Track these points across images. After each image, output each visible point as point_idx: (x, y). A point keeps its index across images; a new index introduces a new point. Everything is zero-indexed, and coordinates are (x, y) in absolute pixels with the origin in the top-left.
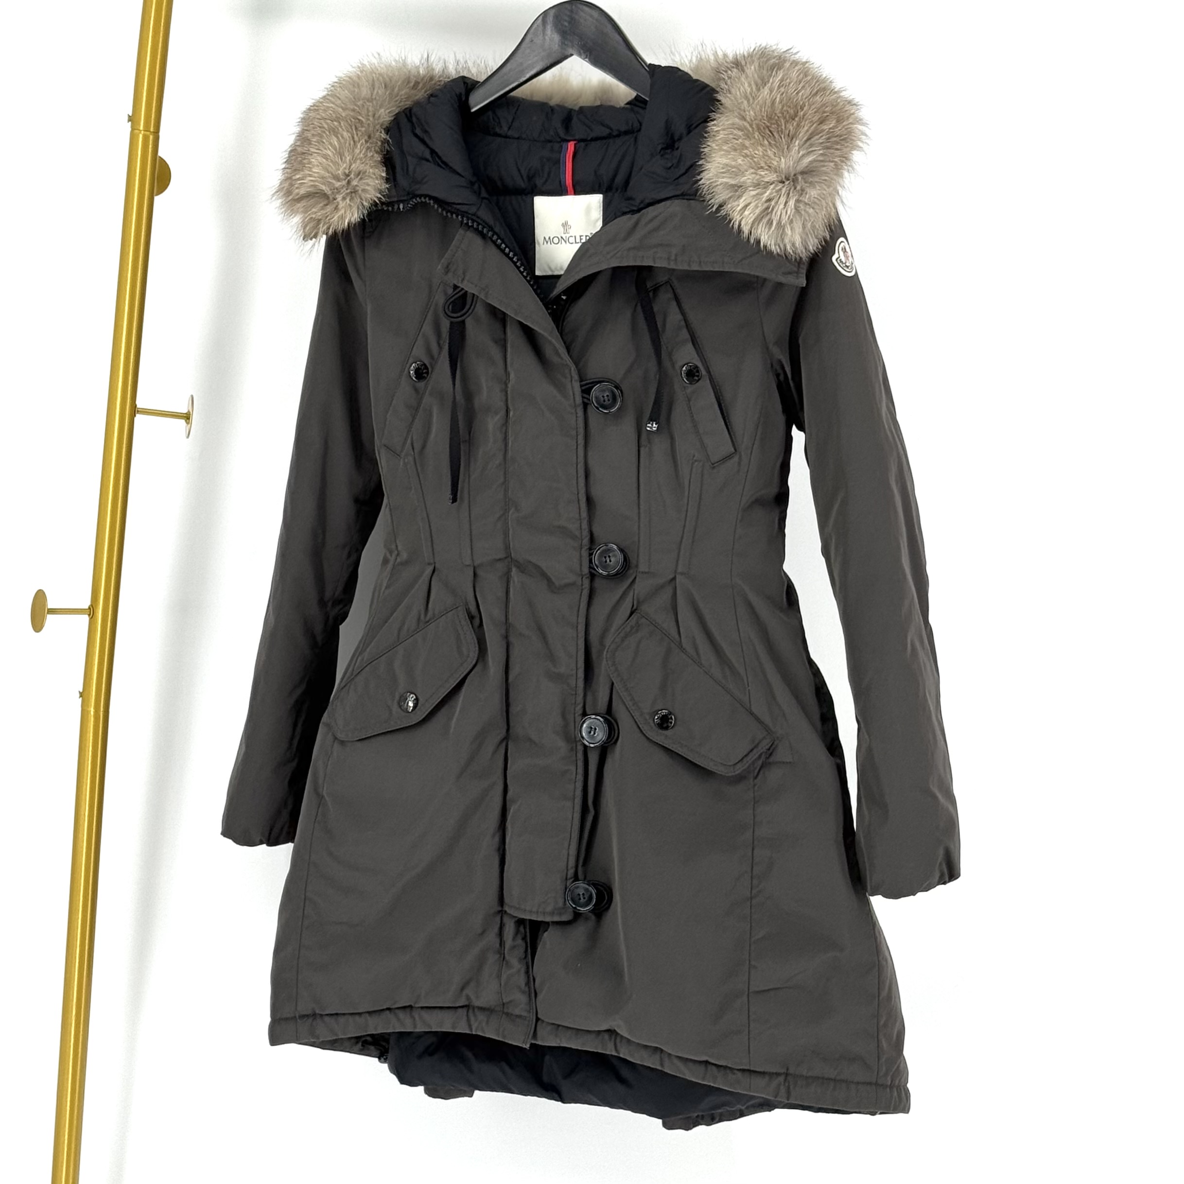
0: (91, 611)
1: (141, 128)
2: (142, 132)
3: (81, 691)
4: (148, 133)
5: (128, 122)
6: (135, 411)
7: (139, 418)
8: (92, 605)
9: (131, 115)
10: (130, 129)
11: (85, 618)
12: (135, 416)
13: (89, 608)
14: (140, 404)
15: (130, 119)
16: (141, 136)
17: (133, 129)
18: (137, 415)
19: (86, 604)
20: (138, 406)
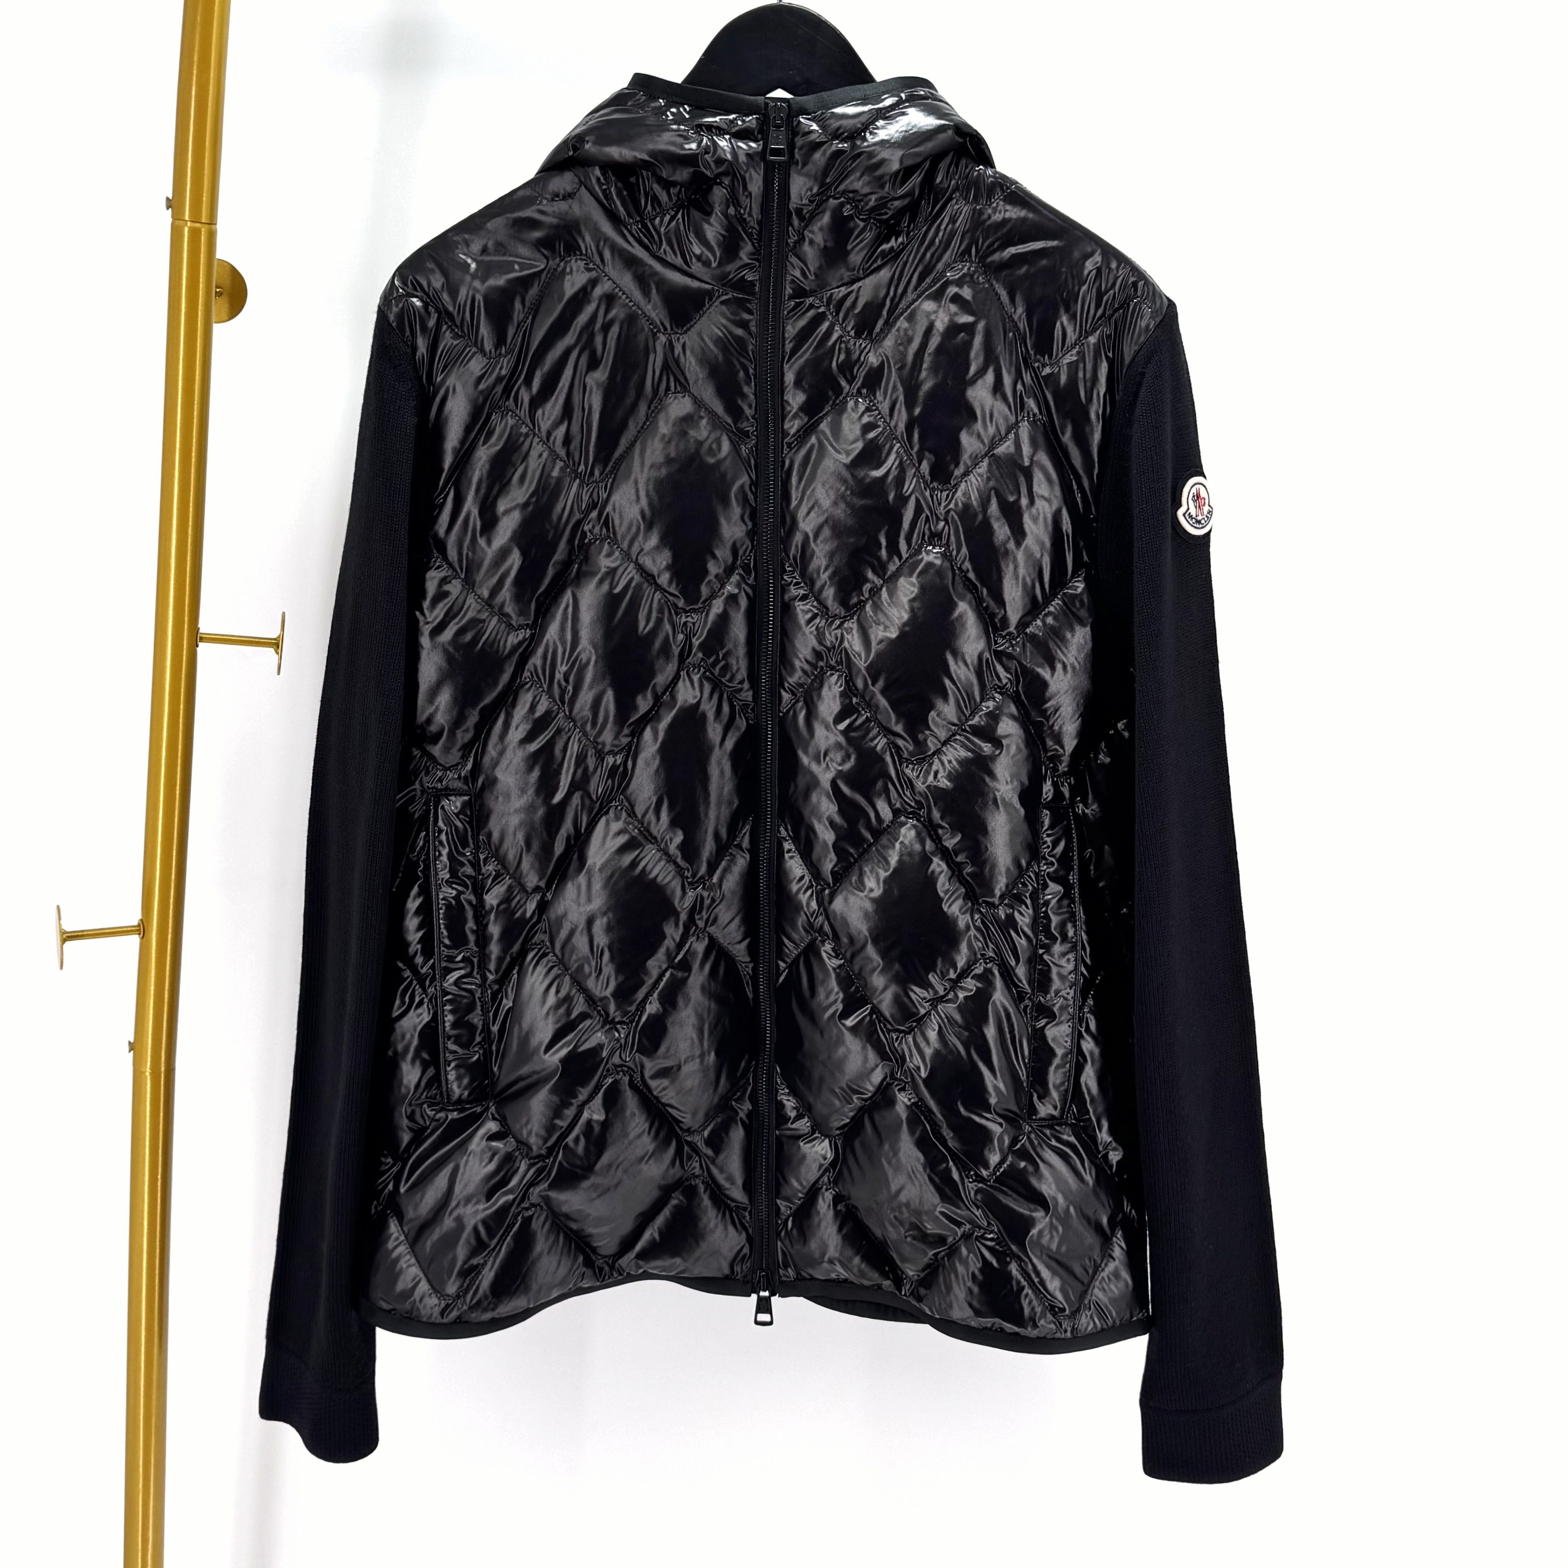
0: (141, 929)
1: (187, 218)
2: (189, 223)
3: (132, 1041)
4: (198, 225)
5: (168, 209)
6: (196, 638)
7: (202, 646)
8: (142, 920)
9: (171, 198)
10: (171, 220)
11: (135, 939)
12: (197, 646)
13: (139, 925)
14: (205, 626)
15: (169, 204)
16: (186, 229)
17: (177, 217)
18: (200, 644)
19: (134, 917)
20: (201, 631)
